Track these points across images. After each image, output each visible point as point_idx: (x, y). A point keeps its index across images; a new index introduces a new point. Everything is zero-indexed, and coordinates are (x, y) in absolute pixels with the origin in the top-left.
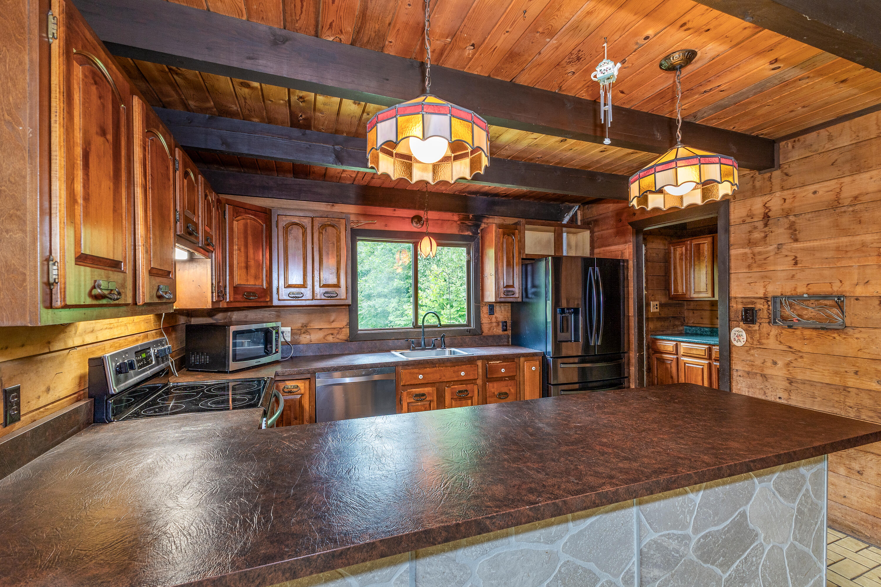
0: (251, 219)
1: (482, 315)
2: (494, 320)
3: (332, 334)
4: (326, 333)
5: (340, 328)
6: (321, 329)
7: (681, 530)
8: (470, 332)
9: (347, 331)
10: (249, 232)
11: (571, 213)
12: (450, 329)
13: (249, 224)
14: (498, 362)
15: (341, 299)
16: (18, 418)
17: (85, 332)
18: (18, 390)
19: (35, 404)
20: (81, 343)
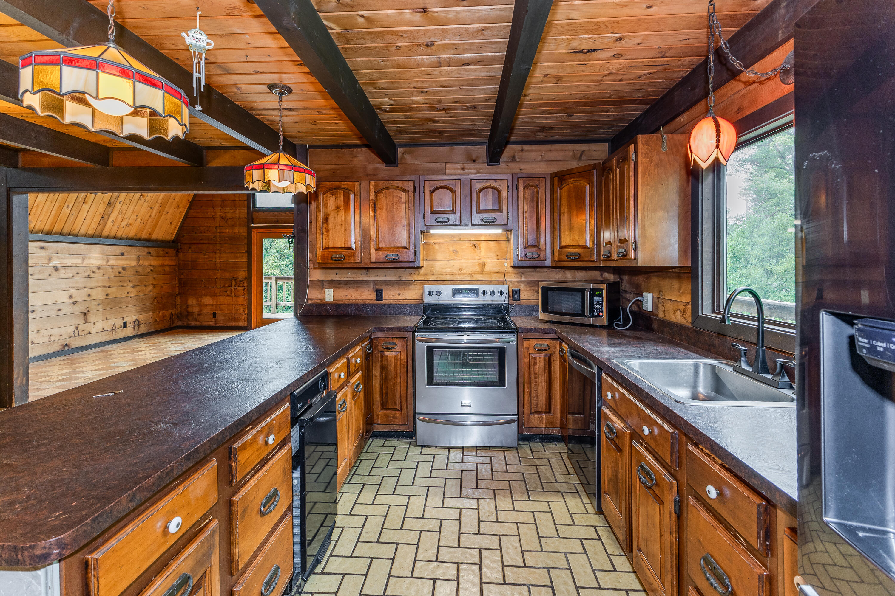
3: (680, 311)
5: (686, 304)
6: (671, 301)
9: (690, 309)
10: (572, 195)
13: (572, 187)
15: (629, 259)
16: (381, 300)
17: (426, 274)
18: (381, 290)
19: (392, 297)
20: (423, 279)
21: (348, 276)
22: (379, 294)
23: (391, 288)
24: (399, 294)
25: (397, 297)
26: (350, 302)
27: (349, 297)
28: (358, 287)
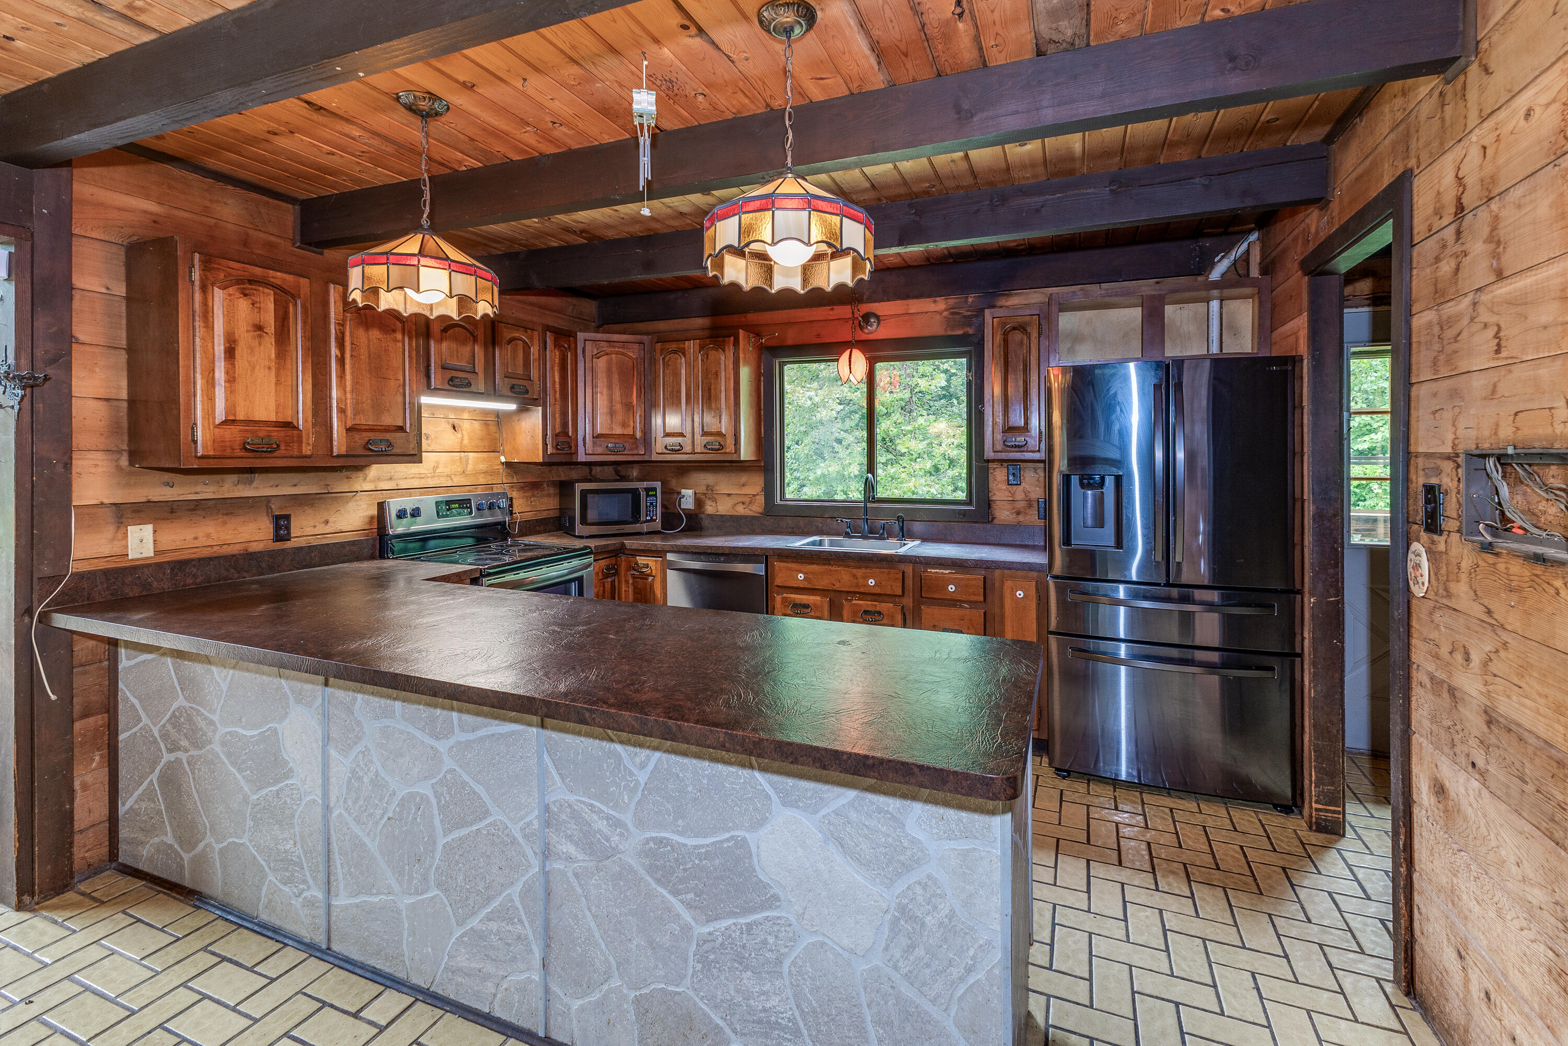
0: (617, 353)
1: (992, 485)
2: (1020, 495)
3: (743, 503)
4: (735, 501)
5: (754, 495)
6: (729, 495)
7: (611, 808)
8: (964, 515)
9: (761, 499)
10: (614, 369)
11: (1234, 255)
12: (927, 506)
13: (614, 359)
14: (947, 572)
15: (726, 453)
16: (287, 538)
17: (379, 479)
18: (287, 517)
19: (309, 531)
20: (372, 488)
21: (199, 489)
22: (282, 527)
23: (309, 511)
24: (327, 522)
25: (321, 529)
26: (206, 553)
27: (203, 541)
28: (227, 514)
